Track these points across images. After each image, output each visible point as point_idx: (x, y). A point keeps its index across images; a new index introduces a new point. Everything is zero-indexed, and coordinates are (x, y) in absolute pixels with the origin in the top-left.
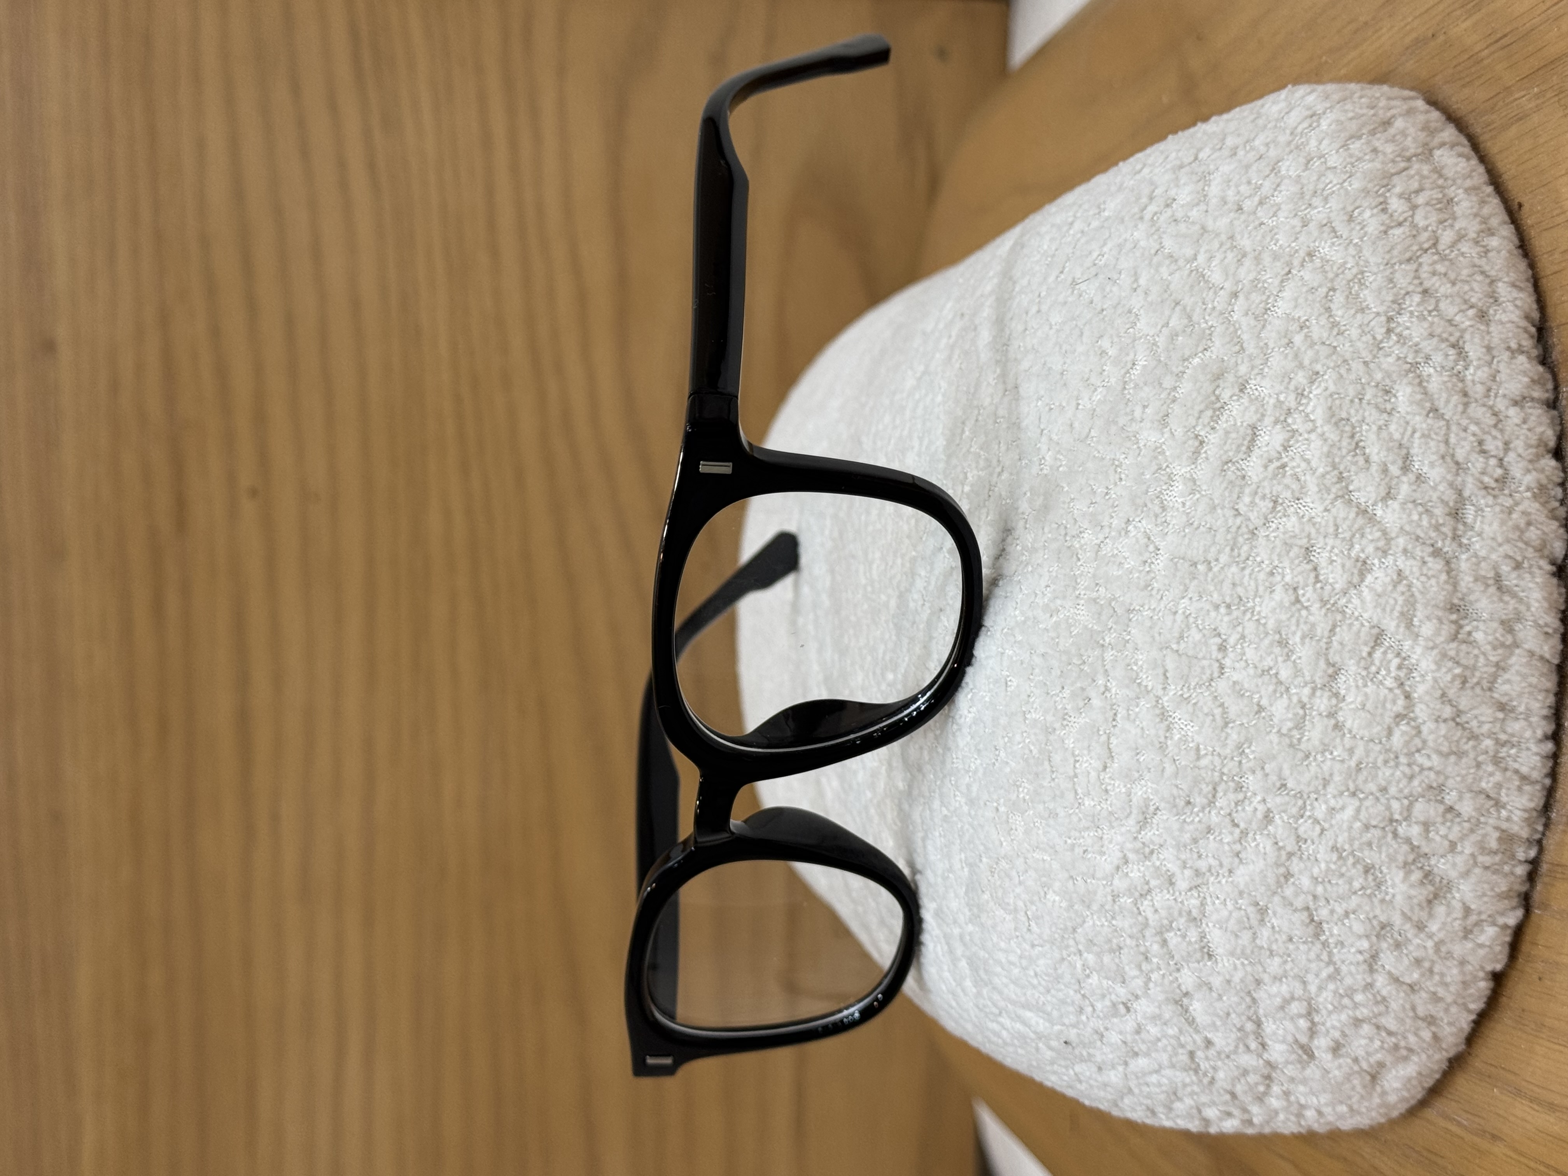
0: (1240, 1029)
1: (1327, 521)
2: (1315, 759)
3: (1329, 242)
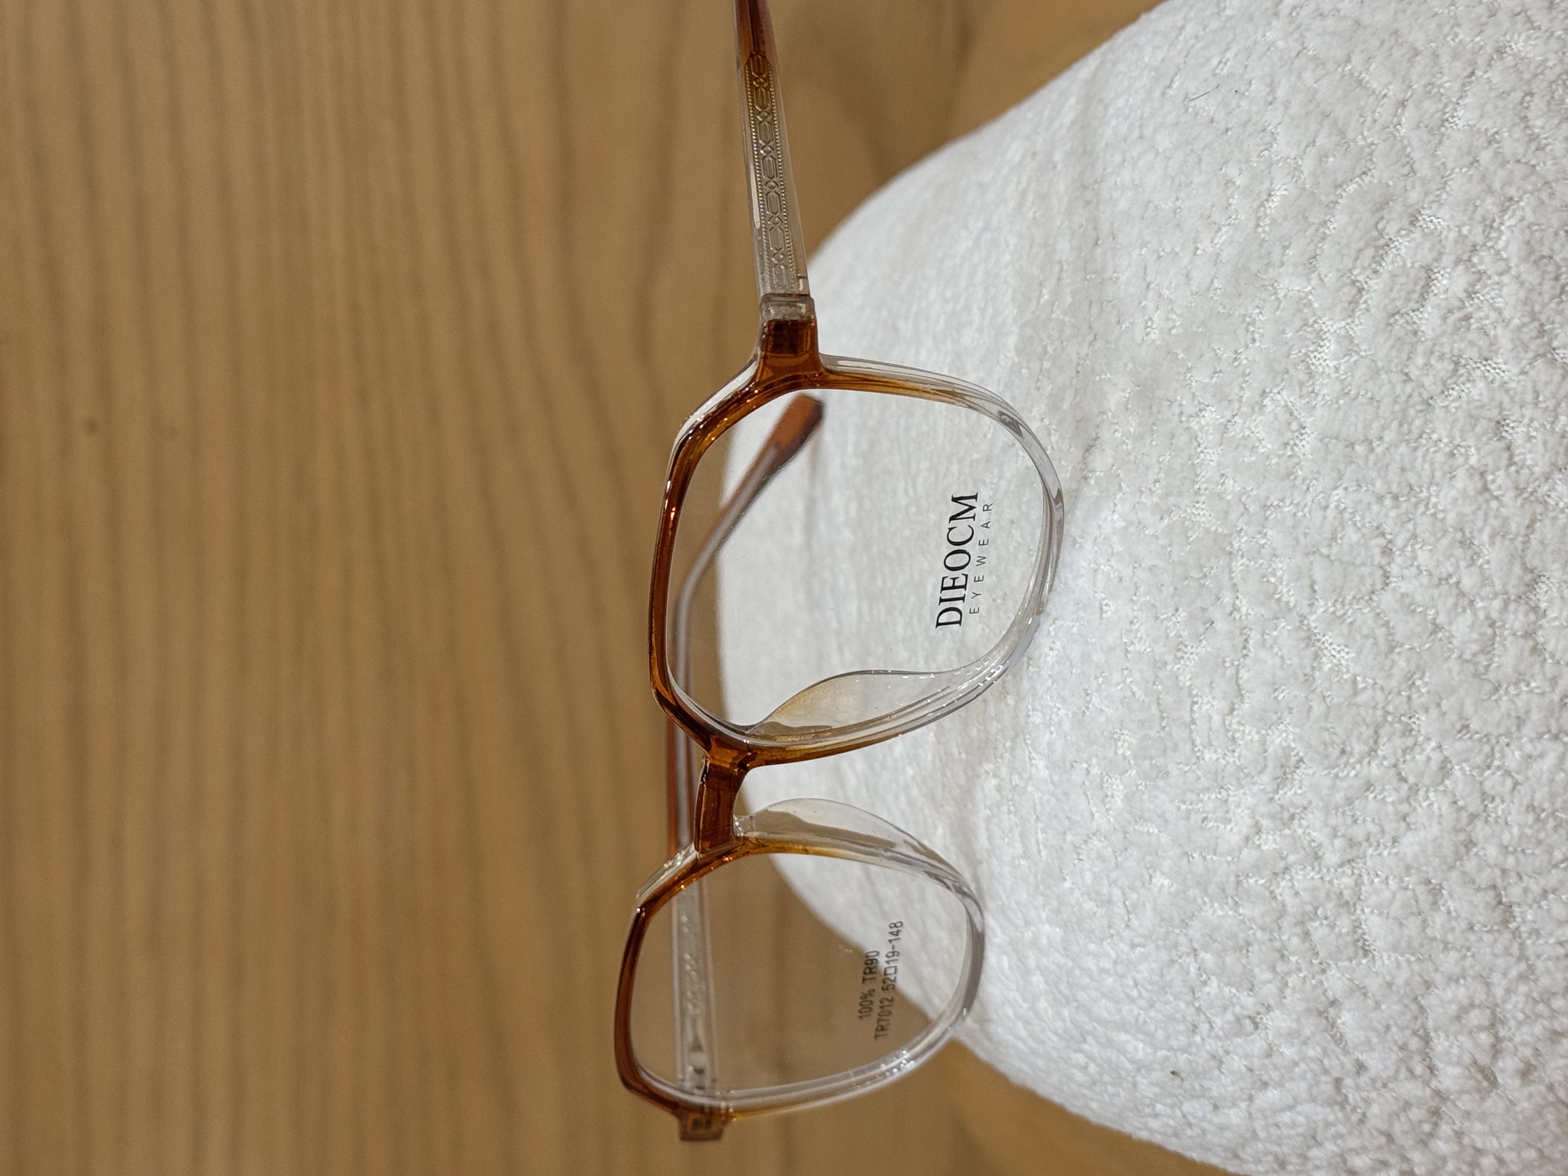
0: (1403, 1048)
1: (1525, 387)
2: (1507, 693)
3: (1523, 36)
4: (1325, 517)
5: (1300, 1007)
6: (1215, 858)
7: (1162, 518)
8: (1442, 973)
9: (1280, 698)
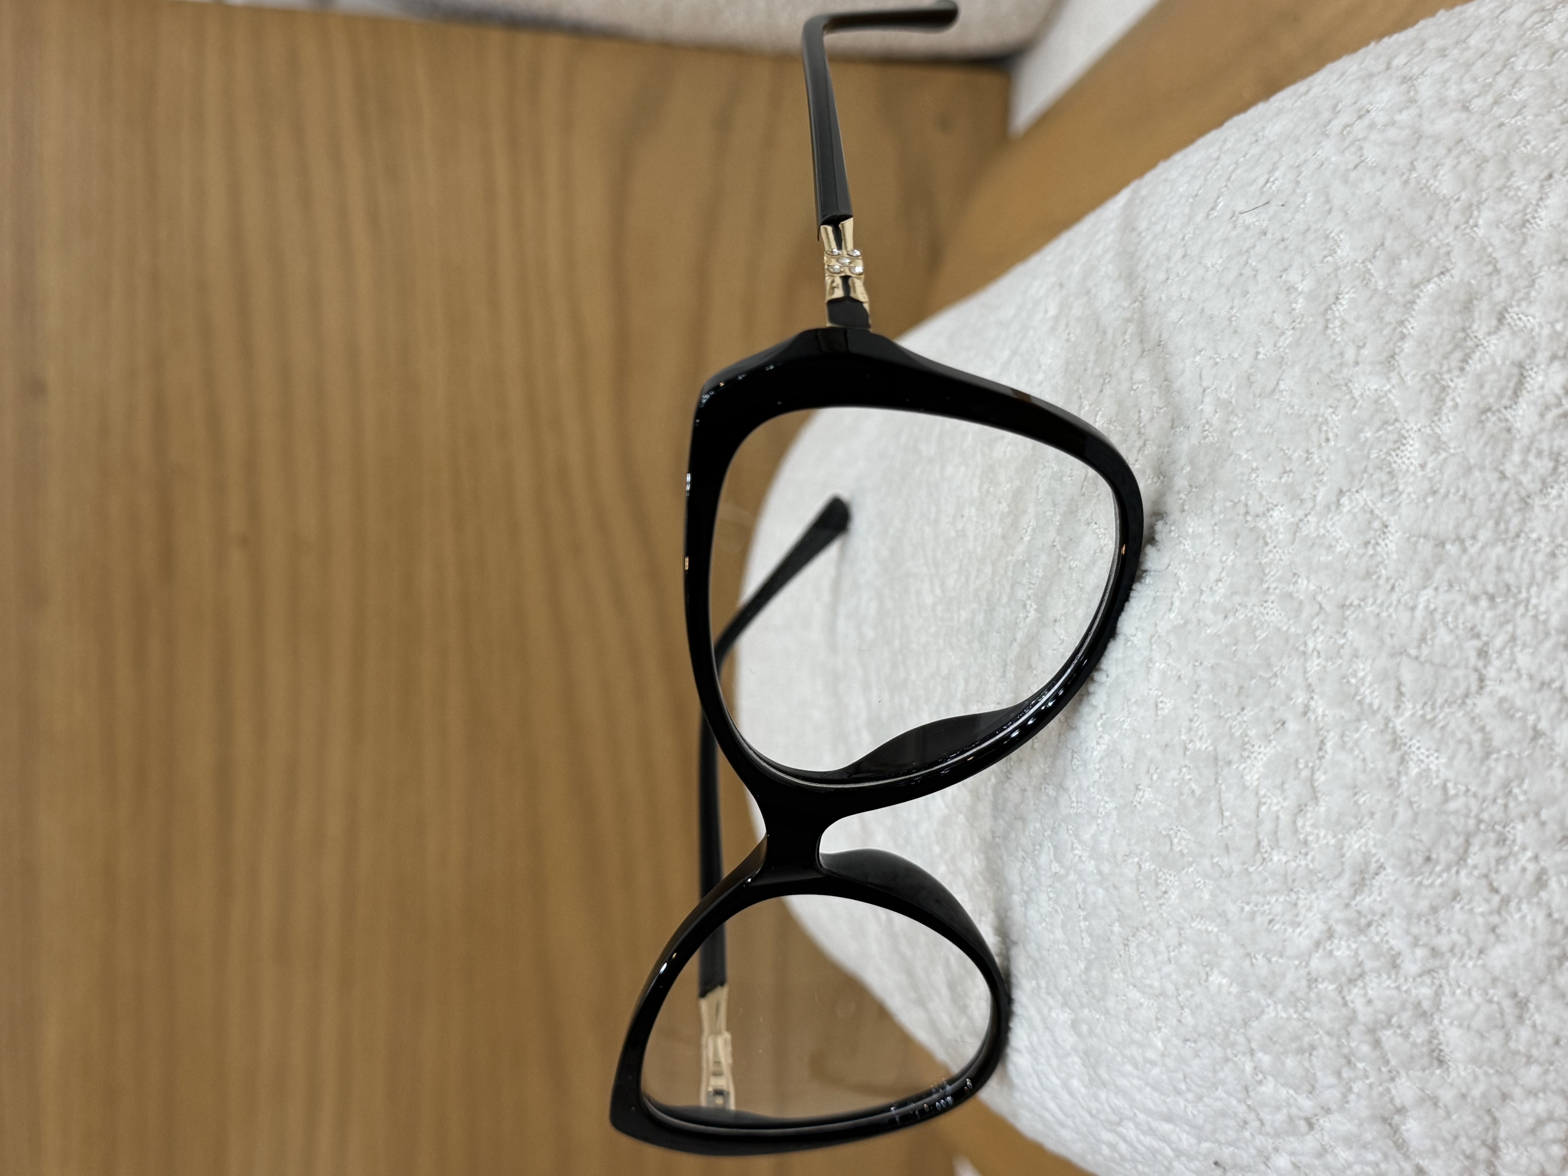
0: (1469, 1157)
4: (1413, 618)
5: (1365, 1113)
6: (1281, 961)
7: (1226, 617)
8: (1523, 1086)
9: (1362, 801)
